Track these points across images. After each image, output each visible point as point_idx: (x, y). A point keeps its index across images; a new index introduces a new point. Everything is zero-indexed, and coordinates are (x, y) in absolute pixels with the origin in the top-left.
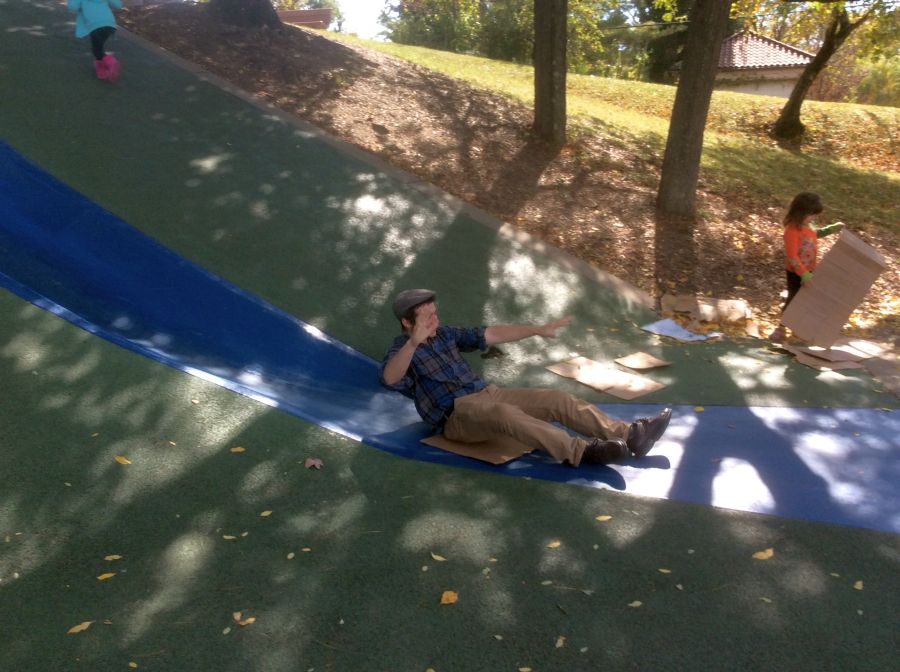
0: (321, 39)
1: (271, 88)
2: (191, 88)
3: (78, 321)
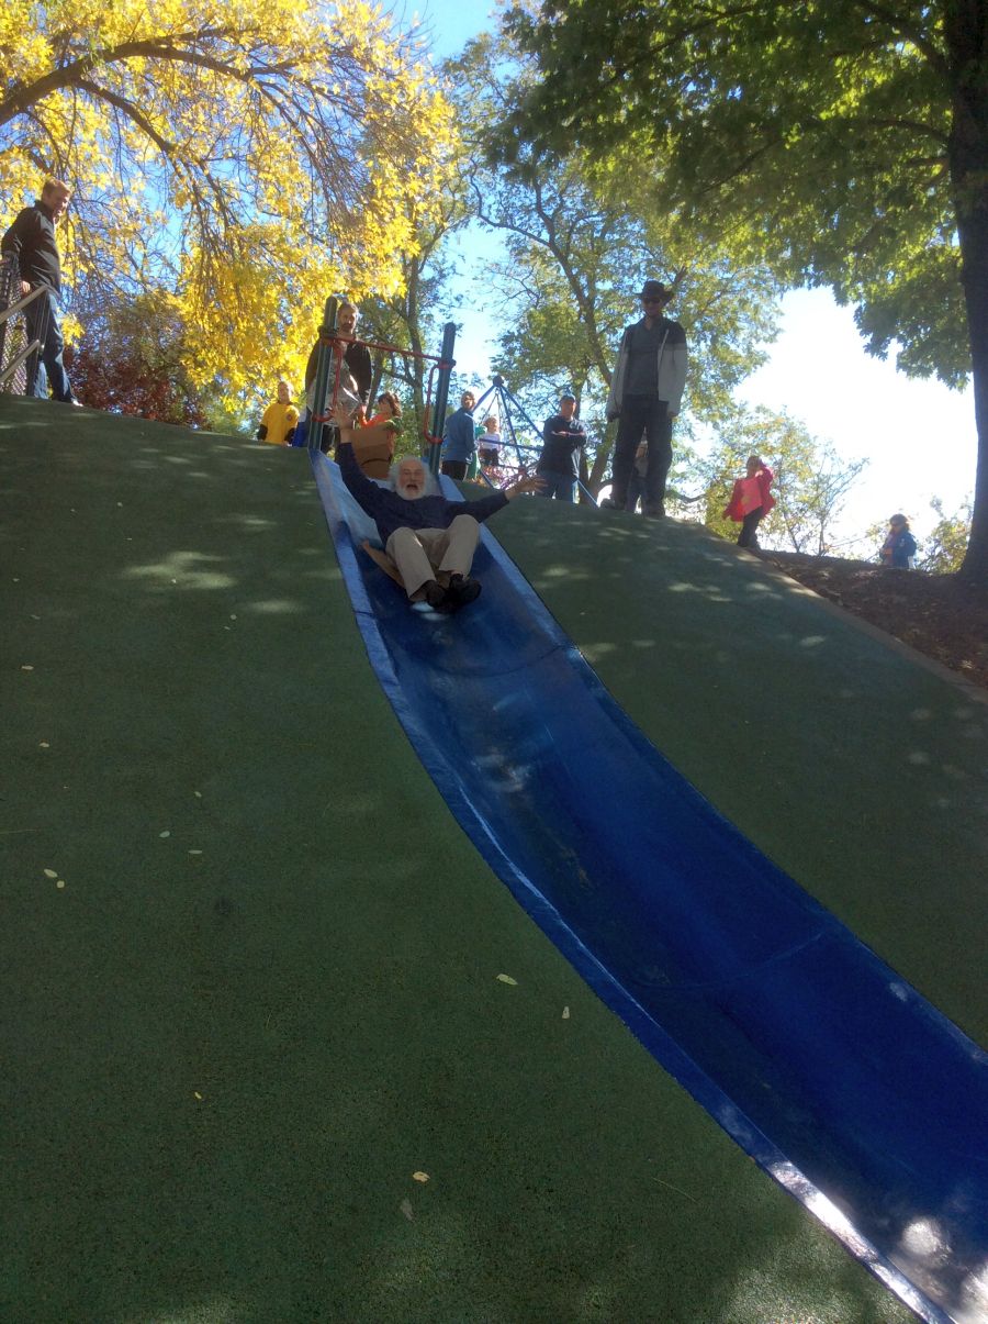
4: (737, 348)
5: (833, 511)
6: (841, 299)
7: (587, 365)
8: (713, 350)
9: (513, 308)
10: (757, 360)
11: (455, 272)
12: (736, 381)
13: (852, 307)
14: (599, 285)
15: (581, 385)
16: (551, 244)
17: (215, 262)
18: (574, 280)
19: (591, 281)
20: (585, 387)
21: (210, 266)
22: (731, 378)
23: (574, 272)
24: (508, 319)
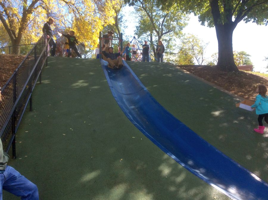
0: (251, 75)
1: (236, 90)
2: (211, 90)
3: (179, 162)
4: (182, 22)
5: (204, 53)
6: (195, 15)
7: (152, 30)
8: (177, 24)
9: (137, 20)
10: (186, 24)
11: (124, 16)
12: (182, 29)
13: (197, 16)
14: (153, 14)
15: (152, 34)
16: (143, 7)
17: (79, 23)
18: (148, 14)
19: (152, 13)
20: (153, 34)
21: (78, 24)
22: (181, 29)
23: (148, 12)
24: (136, 22)
